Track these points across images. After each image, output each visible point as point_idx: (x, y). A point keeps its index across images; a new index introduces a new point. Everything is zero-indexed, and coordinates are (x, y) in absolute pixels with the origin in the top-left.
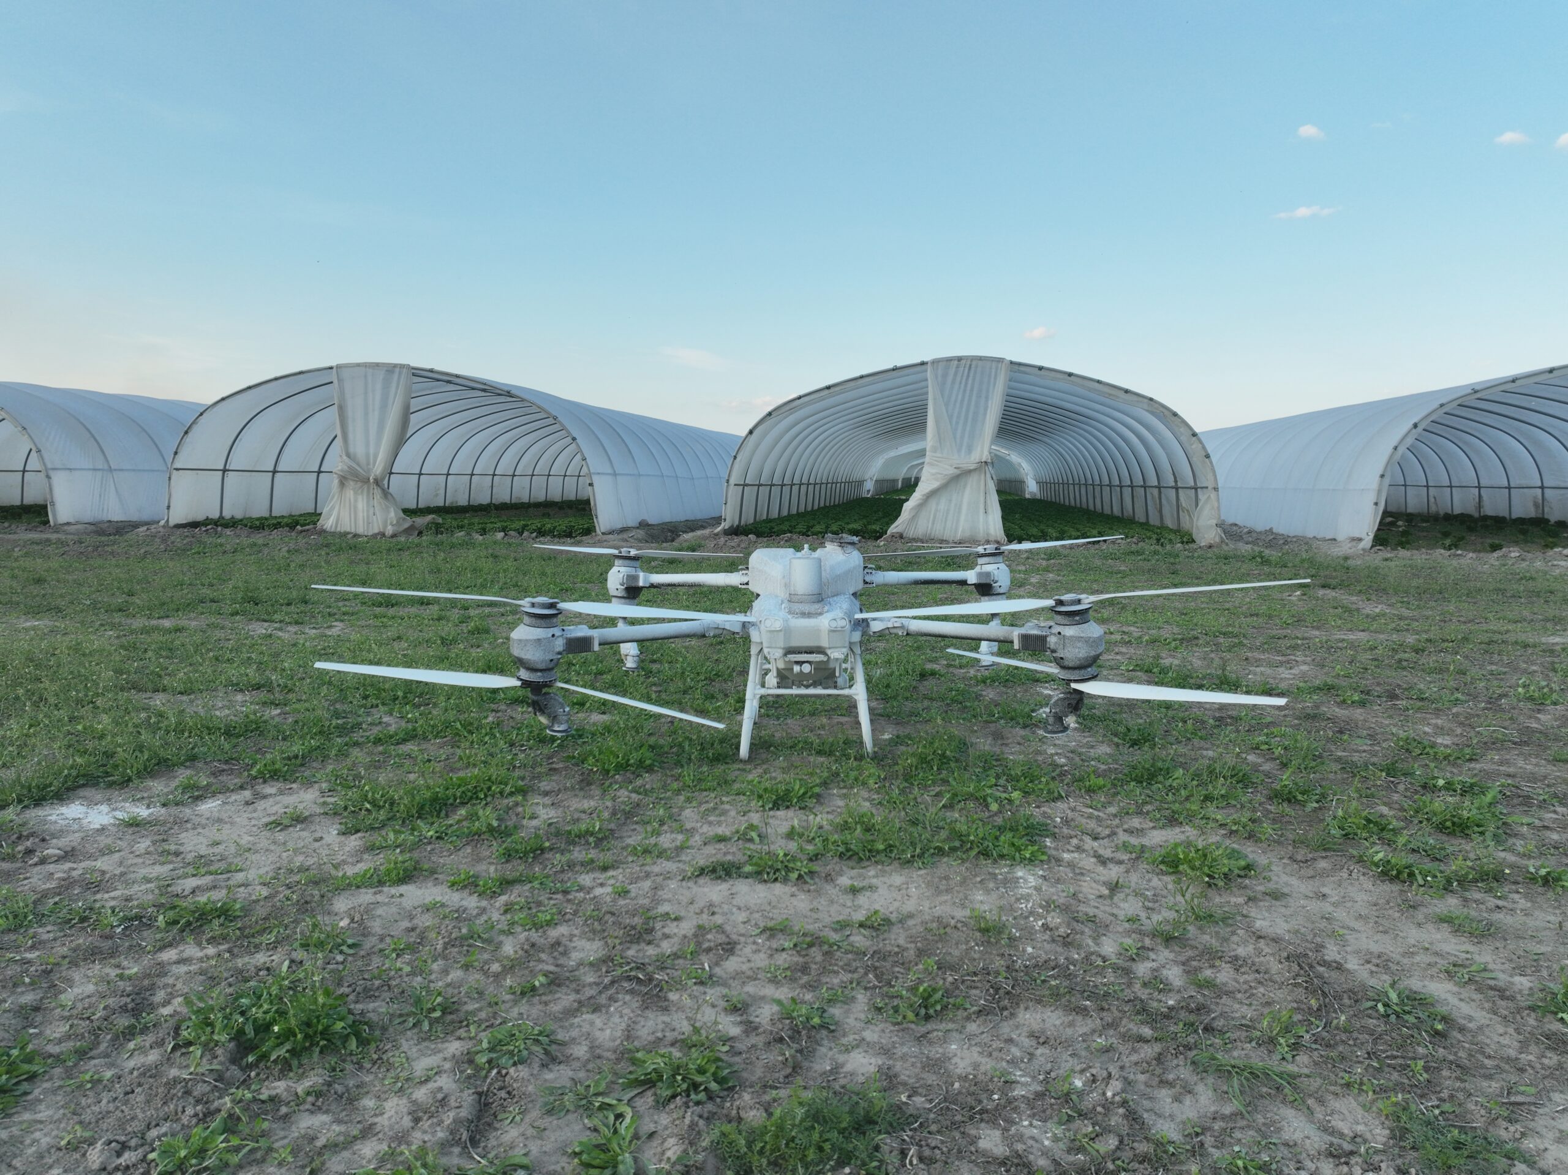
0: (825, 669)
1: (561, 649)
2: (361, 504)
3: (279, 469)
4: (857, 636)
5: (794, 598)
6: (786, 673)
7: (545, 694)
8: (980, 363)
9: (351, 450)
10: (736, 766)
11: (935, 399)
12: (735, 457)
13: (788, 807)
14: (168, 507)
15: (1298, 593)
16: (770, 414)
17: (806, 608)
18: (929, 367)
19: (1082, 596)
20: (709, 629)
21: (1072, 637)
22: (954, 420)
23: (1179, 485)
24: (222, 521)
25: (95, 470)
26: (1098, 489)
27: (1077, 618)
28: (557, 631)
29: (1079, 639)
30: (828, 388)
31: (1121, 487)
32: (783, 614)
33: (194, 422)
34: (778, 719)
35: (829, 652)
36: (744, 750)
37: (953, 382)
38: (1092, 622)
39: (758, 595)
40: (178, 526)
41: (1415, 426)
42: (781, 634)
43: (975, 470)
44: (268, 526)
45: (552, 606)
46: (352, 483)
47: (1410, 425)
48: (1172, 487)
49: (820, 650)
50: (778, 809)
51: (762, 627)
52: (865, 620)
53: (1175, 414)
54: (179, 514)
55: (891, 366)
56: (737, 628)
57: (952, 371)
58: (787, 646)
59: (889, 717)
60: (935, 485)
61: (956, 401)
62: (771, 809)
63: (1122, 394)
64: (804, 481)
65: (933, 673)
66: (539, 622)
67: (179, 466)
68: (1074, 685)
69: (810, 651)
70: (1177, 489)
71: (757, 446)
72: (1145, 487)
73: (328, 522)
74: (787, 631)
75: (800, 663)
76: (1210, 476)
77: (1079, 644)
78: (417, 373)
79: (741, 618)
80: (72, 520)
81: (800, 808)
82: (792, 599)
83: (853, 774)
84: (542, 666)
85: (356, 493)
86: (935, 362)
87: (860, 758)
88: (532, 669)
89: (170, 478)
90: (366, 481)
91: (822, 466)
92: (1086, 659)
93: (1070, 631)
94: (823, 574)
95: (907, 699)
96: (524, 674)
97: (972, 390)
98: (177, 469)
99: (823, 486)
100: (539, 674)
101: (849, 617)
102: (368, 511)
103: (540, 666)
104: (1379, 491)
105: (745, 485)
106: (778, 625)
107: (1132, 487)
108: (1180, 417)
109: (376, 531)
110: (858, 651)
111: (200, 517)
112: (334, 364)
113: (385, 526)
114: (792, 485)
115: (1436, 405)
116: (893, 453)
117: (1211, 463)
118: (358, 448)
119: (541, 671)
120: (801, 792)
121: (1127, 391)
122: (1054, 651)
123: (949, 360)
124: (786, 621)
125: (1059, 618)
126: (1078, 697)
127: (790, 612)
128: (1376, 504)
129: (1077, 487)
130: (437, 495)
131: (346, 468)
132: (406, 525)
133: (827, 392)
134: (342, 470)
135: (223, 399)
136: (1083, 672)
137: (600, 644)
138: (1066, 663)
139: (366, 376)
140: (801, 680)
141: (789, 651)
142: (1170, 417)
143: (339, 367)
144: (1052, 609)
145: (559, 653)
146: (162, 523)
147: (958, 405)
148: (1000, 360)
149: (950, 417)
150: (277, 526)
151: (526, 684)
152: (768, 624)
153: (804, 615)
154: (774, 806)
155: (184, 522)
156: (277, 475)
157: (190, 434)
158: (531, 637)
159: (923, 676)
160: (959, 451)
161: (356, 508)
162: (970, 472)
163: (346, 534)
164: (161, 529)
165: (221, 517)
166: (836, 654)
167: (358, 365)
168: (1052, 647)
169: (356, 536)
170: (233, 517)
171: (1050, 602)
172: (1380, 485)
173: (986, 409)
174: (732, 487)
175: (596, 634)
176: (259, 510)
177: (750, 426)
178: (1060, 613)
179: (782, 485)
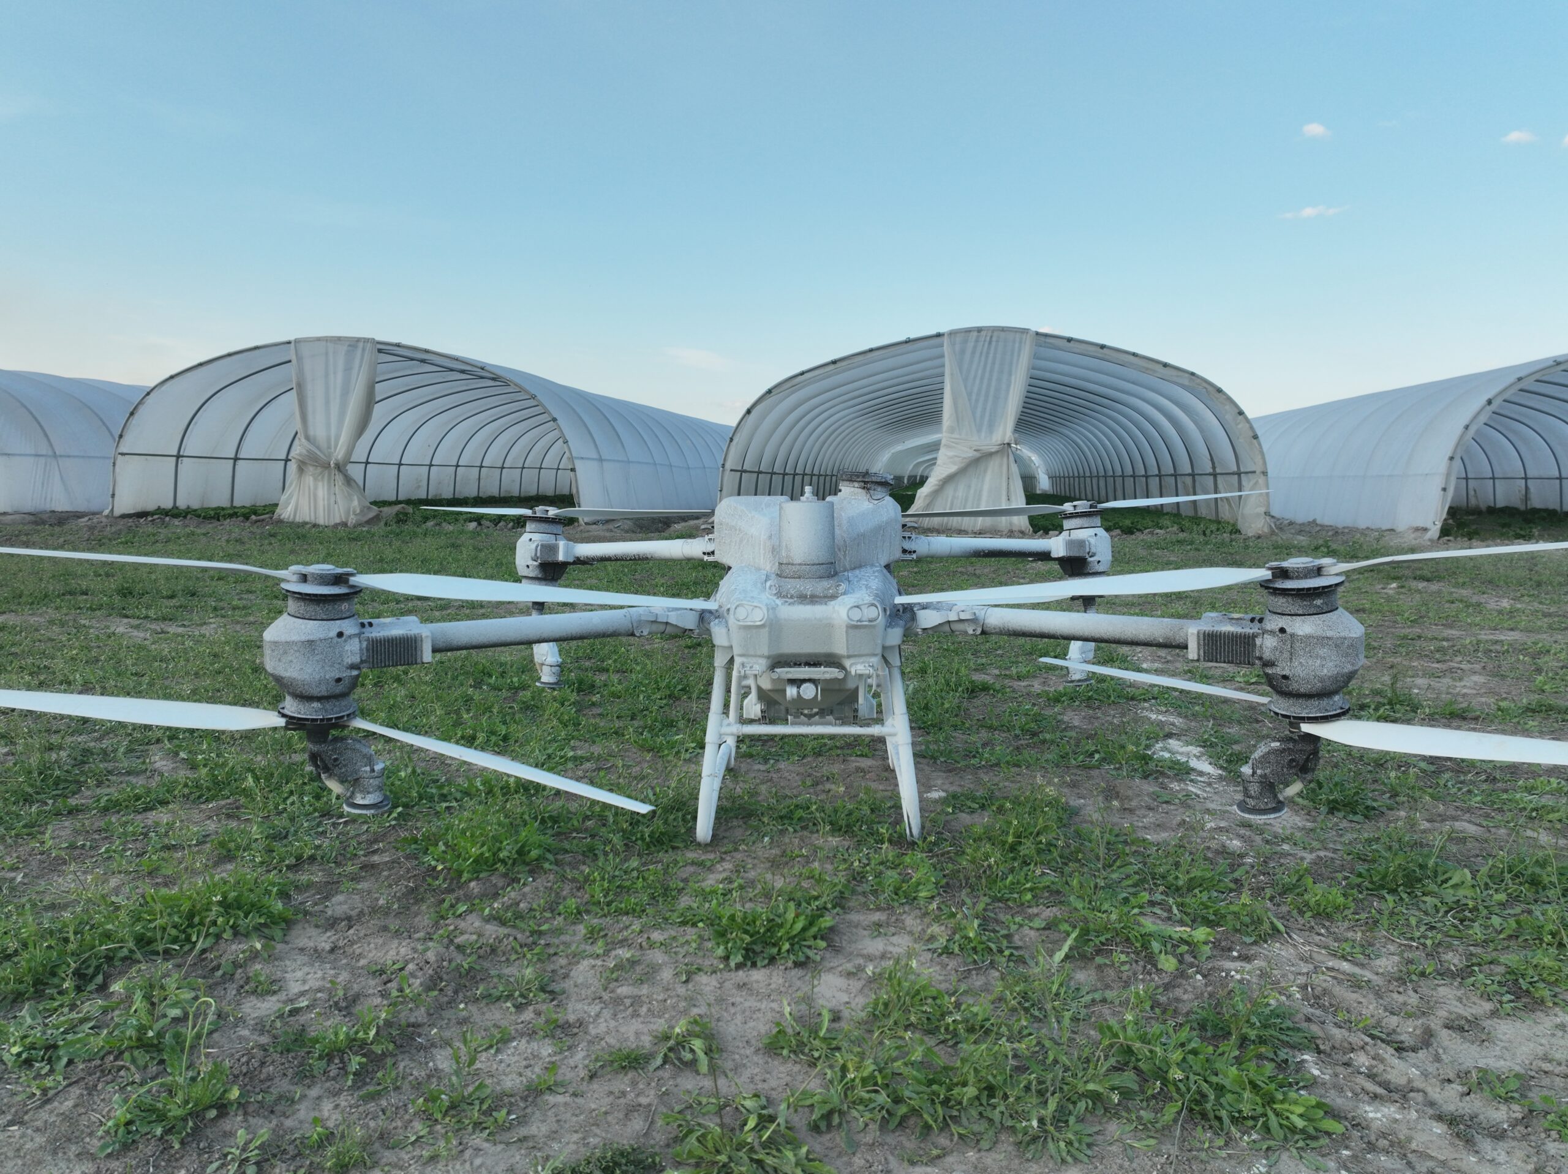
0: (840, 690)
1: (356, 659)
2: (322, 492)
3: (241, 456)
4: (895, 636)
5: (788, 570)
6: (776, 697)
7: (336, 739)
8: (1002, 334)
9: (311, 433)
10: (691, 855)
11: (952, 374)
12: (731, 440)
13: (772, 960)
14: (113, 496)
15: (1394, 585)
16: (769, 392)
17: (808, 587)
18: (946, 340)
19: (1326, 561)
20: (640, 622)
21: (1308, 637)
22: (974, 397)
23: (1218, 471)
24: (176, 511)
25: (37, 455)
26: (1119, 481)
27: (1318, 602)
28: (349, 627)
29: (1323, 640)
30: (834, 362)
31: (1147, 477)
32: (767, 597)
33: (141, 402)
34: (766, 761)
35: (847, 663)
36: (704, 827)
37: (973, 353)
38: (1341, 609)
39: (730, 568)
40: (123, 516)
41: (1489, 402)
42: (765, 632)
43: (997, 452)
44: (224, 516)
45: (339, 580)
46: (311, 468)
47: (1483, 400)
48: (1210, 474)
49: (832, 661)
50: (754, 965)
51: (731, 620)
52: (908, 609)
53: (1219, 391)
54: (125, 503)
55: (903, 338)
56: (689, 622)
57: (971, 345)
58: (775, 652)
59: (934, 758)
60: (953, 469)
61: (975, 377)
62: (739, 966)
63: (1159, 368)
64: (808, 471)
65: (985, 688)
66: (312, 608)
67: (125, 451)
68: (1306, 728)
69: (813, 662)
70: (1215, 475)
71: (756, 428)
72: (1175, 475)
73: (286, 512)
74: (774, 627)
75: (798, 682)
76: (1258, 459)
77: (1323, 652)
78: (383, 349)
79: (699, 604)
80: (9, 510)
81: (797, 965)
82: (784, 571)
83: (892, 876)
84: (323, 691)
85: (315, 479)
86: (952, 333)
87: (901, 842)
88: (304, 697)
89: (114, 464)
90: (326, 466)
91: (827, 456)
92: (1335, 678)
93: (1303, 627)
94: (837, 531)
95: (955, 727)
96: (291, 706)
97: (993, 363)
98: (123, 454)
99: (828, 478)
100: (316, 705)
101: (882, 602)
102: (329, 499)
103: (315, 692)
104: (1448, 475)
105: (743, 471)
106: (758, 617)
107: (1160, 476)
108: (1225, 394)
109: (338, 521)
110: (896, 661)
111: (151, 507)
112: (292, 338)
113: (348, 513)
114: (795, 475)
115: (1512, 379)
116: (900, 447)
117: (1260, 444)
118: (318, 430)
119: (319, 699)
120: (799, 926)
121: (1165, 365)
122: (1270, 664)
123: (968, 331)
124: (772, 609)
125: (1280, 602)
126: (1309, 748)
127: (779, 595)
128: (1444, 489)
129: (1095, 481)
130: (419, 487)
131: (304, 452)
132: (371, 515)
133: (832, 367)
134: (300, 455)
135: (172, 377)
136: (1324, 702)
137: (435, 650)
138: (1294, 686)
139: (327, 354)
140: (800, 710)
141: (778, 662)
142: (1213, 394)
143: (297, 341)
144: (1264, 585)
145: (353, 667)
146: (106, 512)
147: (978, 381)
148: (1025, 331)
149: (969, 395)
150: (234, 515)
151: (293, 723)
152: (741, 613)
153: (804, 598)
154: (746, 957)
155: (132, 512)
156: (239, 463)
157: (136, 416)
158: (295, 638)
159: (974, 691)
160: (979, 431)
161: (315, 496)
162: (991, 454)
163: (305, 523)
164: (104, 520)
165: (175, 507)
166: (857, 668)
167: (319, 339)
168: (1267, 655)
169: (315, 526)
170: (188, 507)
171: (1262, 574)
172: (1450, 468)
173: (1009, 386)
174: (727, 473)
175: (426, 632)
176: (219, 499)
177: (748, 406)
178: (1284, 592)
179: (784, 474)
